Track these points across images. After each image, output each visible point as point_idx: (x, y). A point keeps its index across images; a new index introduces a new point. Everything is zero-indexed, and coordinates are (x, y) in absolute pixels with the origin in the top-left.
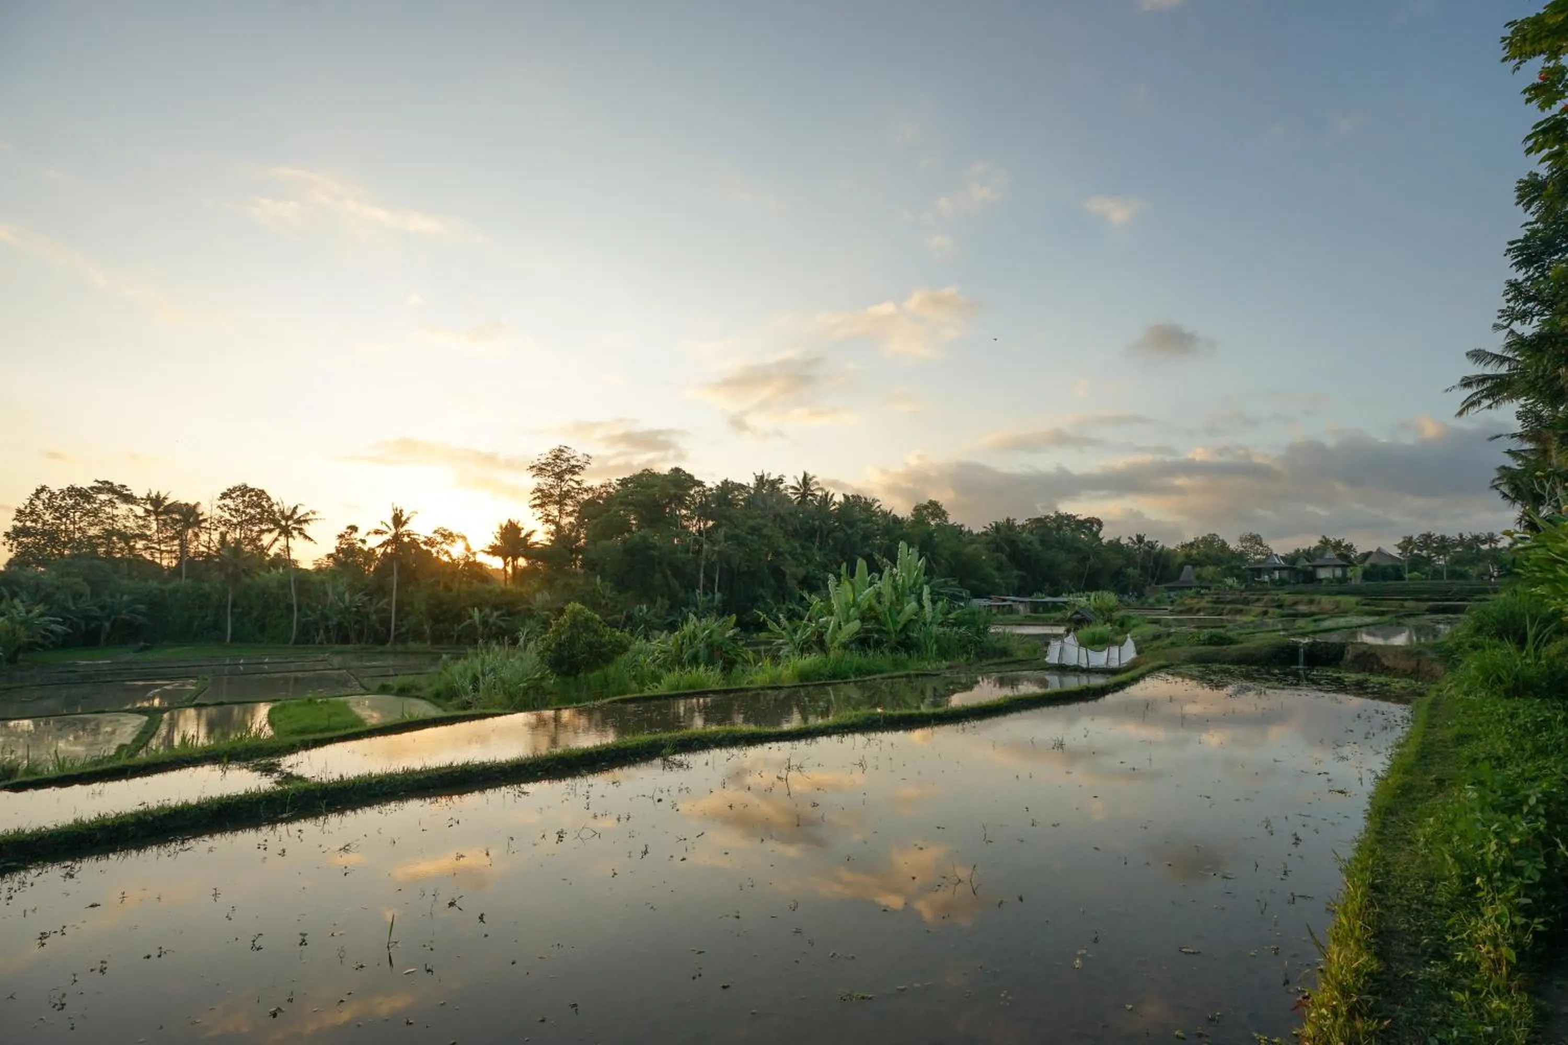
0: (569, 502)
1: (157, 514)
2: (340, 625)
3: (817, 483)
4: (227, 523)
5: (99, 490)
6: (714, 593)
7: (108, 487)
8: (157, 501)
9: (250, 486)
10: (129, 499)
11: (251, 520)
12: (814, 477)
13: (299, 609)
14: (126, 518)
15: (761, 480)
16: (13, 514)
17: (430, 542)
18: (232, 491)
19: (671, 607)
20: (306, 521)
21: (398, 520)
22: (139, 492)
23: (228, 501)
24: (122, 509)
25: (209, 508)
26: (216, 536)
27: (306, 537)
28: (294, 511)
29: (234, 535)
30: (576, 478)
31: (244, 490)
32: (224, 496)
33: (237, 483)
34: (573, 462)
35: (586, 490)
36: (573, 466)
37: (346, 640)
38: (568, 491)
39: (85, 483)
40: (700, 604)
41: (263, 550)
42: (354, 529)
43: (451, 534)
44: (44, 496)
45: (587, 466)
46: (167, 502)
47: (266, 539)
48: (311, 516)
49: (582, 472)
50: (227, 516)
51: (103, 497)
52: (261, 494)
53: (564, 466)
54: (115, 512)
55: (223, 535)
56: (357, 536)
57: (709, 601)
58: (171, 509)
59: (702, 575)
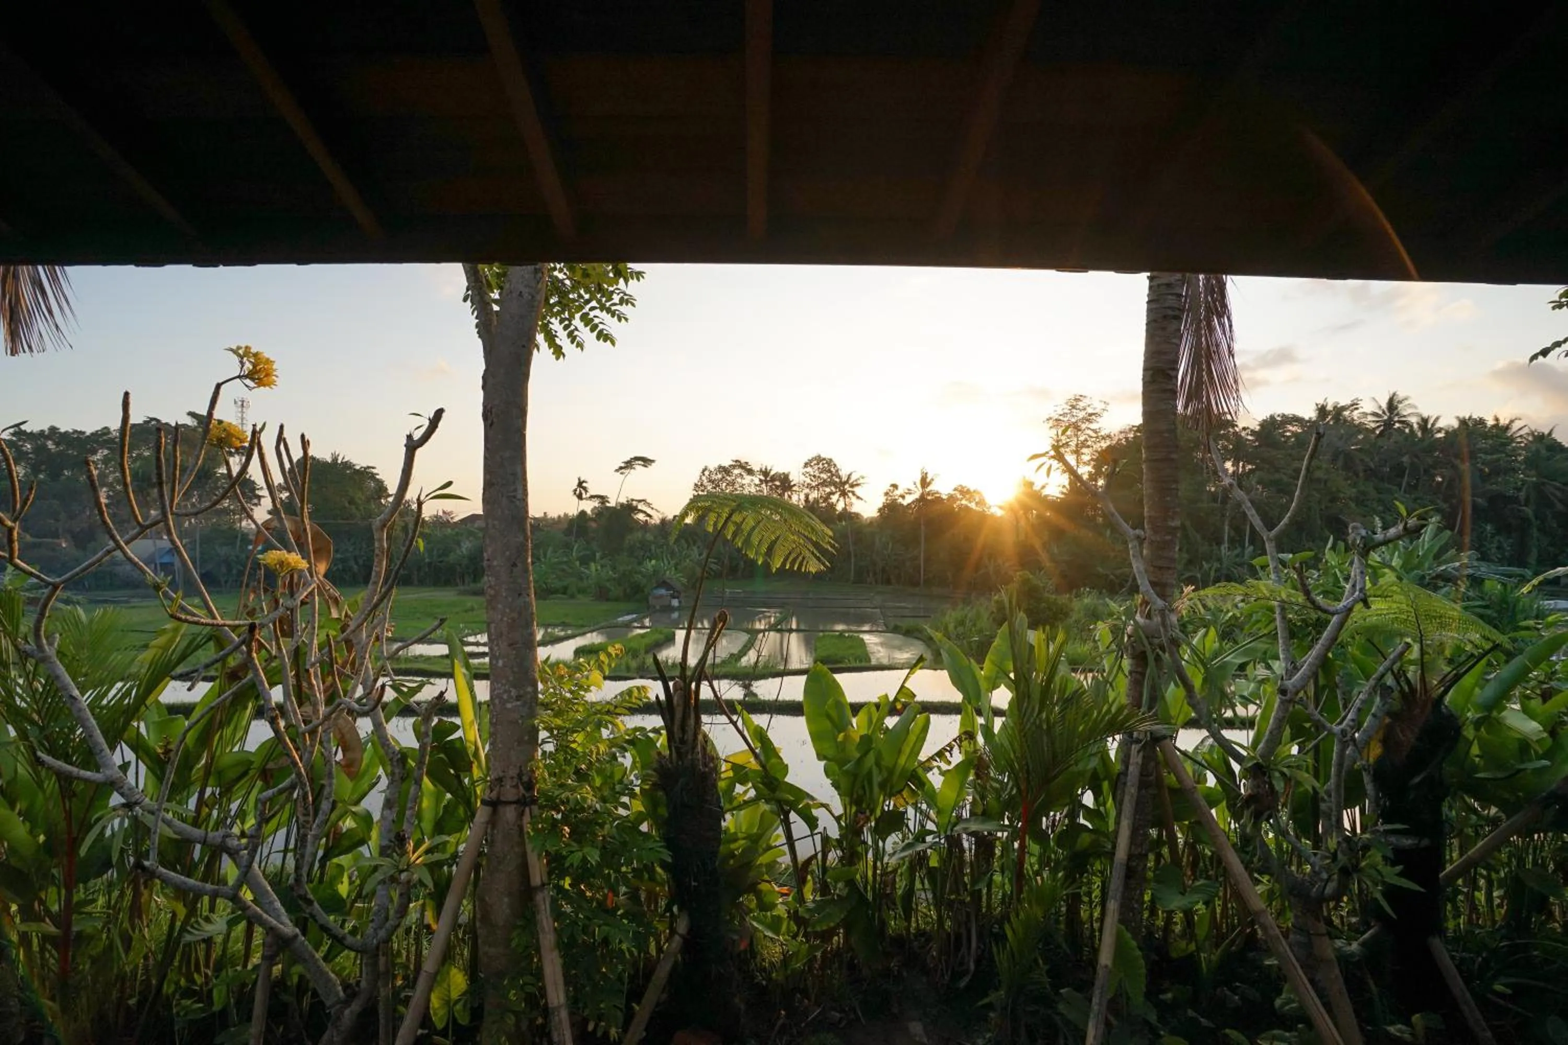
0: (1084, 450)
1: (766, 482)
2: (883, 570)
3: (1410, 406)
4: (810, 486)
5: (734, 467)
6: (1243, 547)
7: (739, 465)
8: (765, 473)
9: (823, 456)
10: (750, 472)
11: (824, 483)
12: (1406, 399)
13: (856, 556)
14: (749, 485)
15: (1322, 410)
16: (692, 486)
17: (951, 498)
18: (811, 461)
19: (1190, 562)
20: (858, 485)
21: (924, 482)
22: (756, 468)
23: (809, 469)
24: (747, 479)
25: (796, 477)
26: (802, 497)
27: (858, 498)
28: (849, 477)
29: (814, 495)
30: (1093, 426)
31: (819, 459)
32: (806, 465)
33: (814, 455)
34: (1090, 410)
35: (1103, 438)
36: (1091, 415)
37: (888, 582)
38: (1086, 440)
39: (727, 463)
40: (1225, 560)
41: (832, 506)
42: (895, 486)
43: (968, 491)
44: (707, 473)
45: (1105, 414)
46: (772, 473)
47: (834, 498)
48: (861, 481)
49: (1098, 419)
50: (808, 481)
51: (736, 471)
52: (830, 462)
53: (1082, 414)
54: (744, 482)
55: (807, 496)
56: (898, 492)
57: (1237, 556)
58: (773, 479)
59: (1227, 528)
